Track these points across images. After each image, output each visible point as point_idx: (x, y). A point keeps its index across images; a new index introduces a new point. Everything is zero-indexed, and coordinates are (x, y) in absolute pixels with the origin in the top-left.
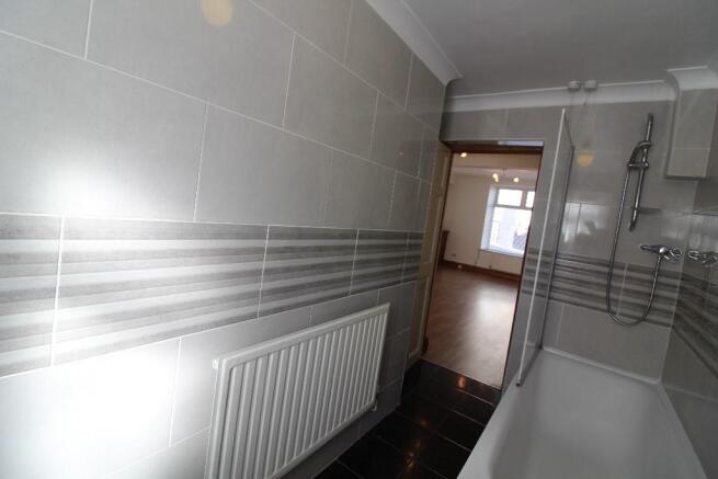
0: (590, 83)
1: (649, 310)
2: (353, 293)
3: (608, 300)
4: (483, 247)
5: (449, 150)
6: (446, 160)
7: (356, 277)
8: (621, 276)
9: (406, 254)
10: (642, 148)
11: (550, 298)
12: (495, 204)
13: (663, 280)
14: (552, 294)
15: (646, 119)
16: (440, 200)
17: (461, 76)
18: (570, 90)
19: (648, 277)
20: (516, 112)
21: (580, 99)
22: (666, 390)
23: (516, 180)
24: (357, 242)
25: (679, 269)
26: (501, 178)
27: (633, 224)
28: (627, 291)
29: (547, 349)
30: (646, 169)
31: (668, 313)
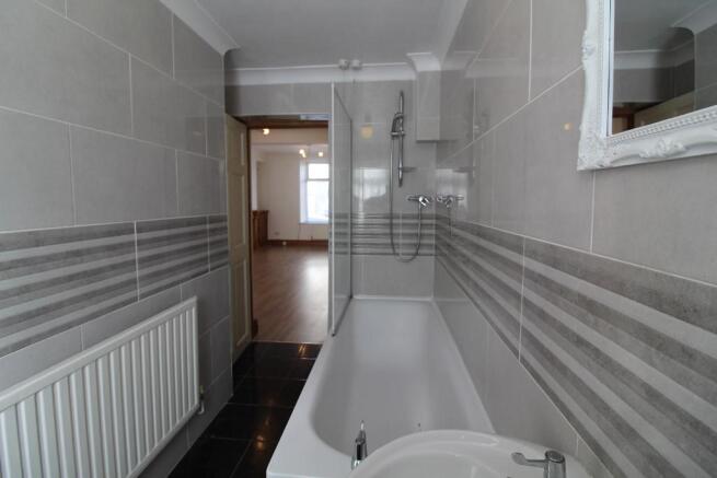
0: (355, 63)
1: (419, 246)
2: (143, 296)
3: (393, 245)
4: (302, 220)
5: (243, 126)
6: (243, 136)
7: (142, 278)
8: (398, 225)
9: (209, 240)
10: (398, 118)
11: (352, 253)
12: (307, 179)
13: (425, 221)
14: (354, 250)
15: (398, 95)
16: (243, 179)
17: (238, 47)
18: (341, 67)
19: (415, 221)
20: (300, 87)
21: (350, 77)
22: (437, 303)
23: (321, 154)
24: (136, 237)
25: (433, 211)
26: (308, 154)
27: (401, 182)
28: (405, 235)
29: (355, 297)
30: (403, 136)
31: (431, 245)
